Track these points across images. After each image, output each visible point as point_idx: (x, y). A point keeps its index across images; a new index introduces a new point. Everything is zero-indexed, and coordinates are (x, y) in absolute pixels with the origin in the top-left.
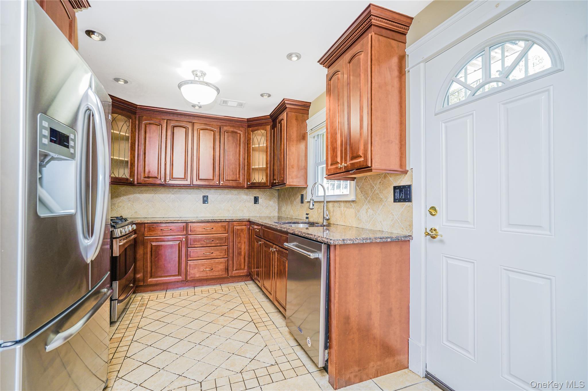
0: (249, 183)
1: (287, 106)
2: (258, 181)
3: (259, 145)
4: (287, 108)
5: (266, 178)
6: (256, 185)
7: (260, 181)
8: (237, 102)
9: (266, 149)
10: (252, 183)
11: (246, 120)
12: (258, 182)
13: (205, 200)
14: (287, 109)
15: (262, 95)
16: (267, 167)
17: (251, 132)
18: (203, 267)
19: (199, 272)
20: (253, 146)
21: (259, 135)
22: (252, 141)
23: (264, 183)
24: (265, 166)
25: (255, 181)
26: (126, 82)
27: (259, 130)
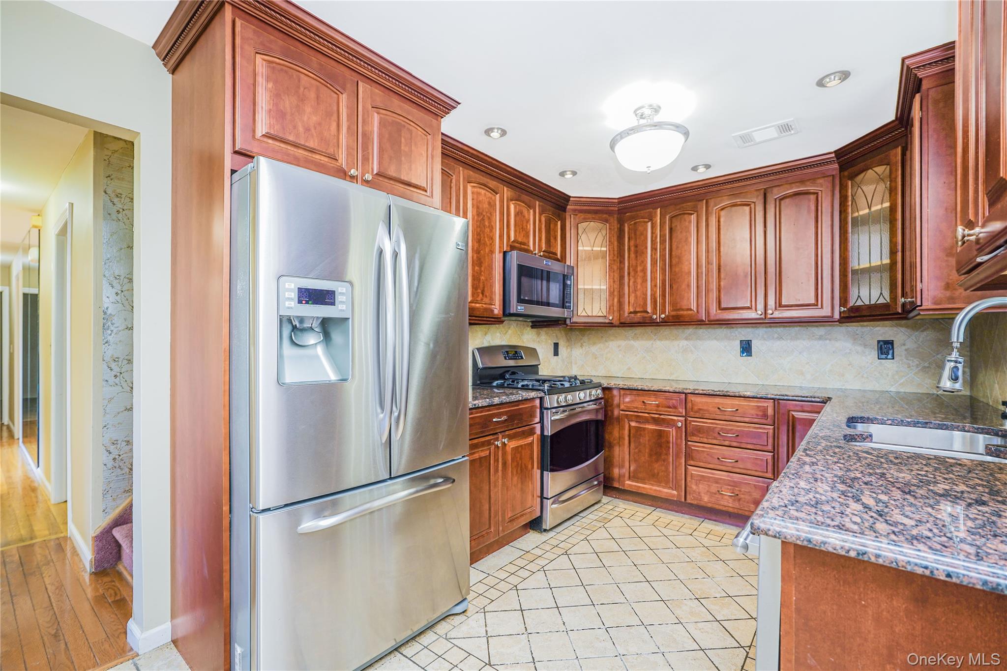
0: (843, 309)
1: (921, 74)
2: (867, 303)
3: (870, 208)
4: (921, 80)
5: (891, 292)
6: (865, 313)
7: (872, 302)
8: (772, 126)
9: (890, 215)
10: (852, 308)
11: (833, 155)
12: (869, 303)
13: (746, 348)
14: (924, 83)
15: (821, 83)
16: (893, 264)
17: (849, 179)
18: (717, 485)
19: (709, 493)
20: (856, 214)
21: (870, 182)
22: (850, 203)
23: (886, 306)
24: (887, 261)
25: (859, 303)
26: (574, 173)
27: (868, 169)
